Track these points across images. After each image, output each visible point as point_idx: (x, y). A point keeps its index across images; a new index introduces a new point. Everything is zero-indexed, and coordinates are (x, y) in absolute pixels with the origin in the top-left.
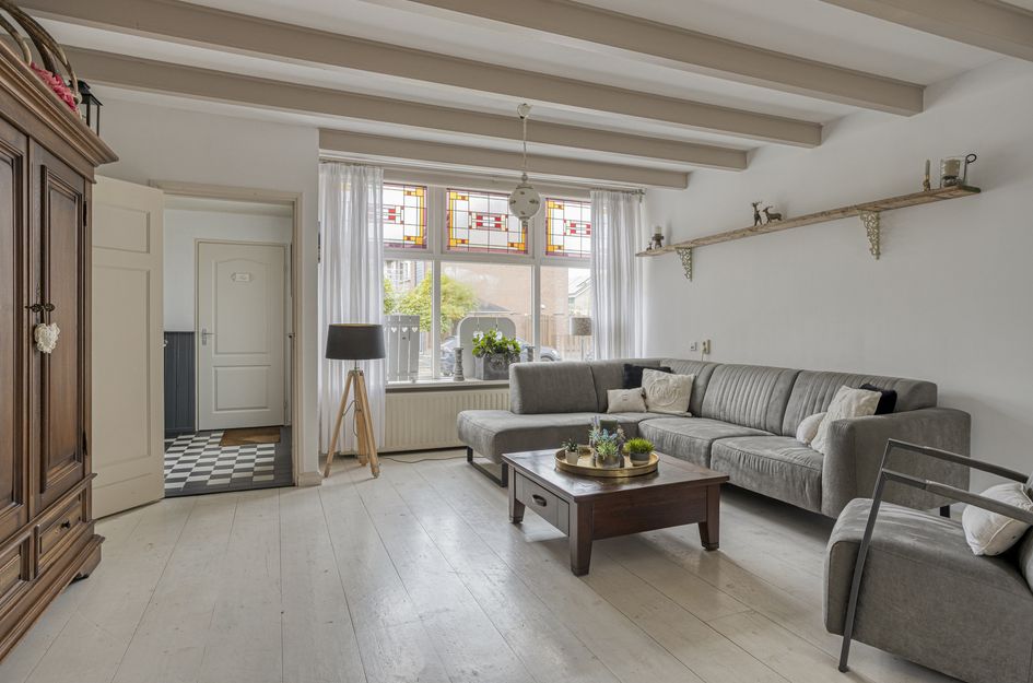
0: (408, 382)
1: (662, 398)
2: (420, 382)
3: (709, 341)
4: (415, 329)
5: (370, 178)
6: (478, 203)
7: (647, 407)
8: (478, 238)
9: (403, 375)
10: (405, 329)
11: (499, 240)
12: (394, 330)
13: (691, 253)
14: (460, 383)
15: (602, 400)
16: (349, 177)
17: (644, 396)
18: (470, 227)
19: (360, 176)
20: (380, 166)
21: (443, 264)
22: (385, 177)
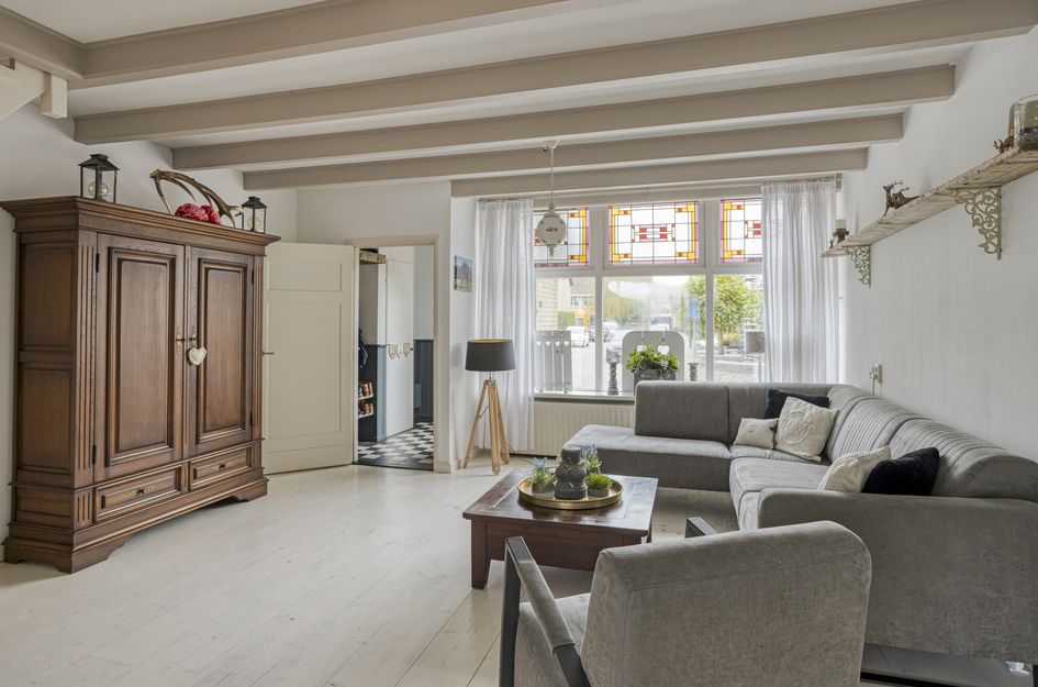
0: (563, 392)
1: (790, 435)
2: (574, 393)
3: (880, 367)
4: (566, 343)
5: (522, 209)
6: (643, 215)
7: (775, 442)
8: (642, 252)
9: (558, 385)
10: (558, 344)
11: (665, 251)
12: (548, 343)
13: (869, 252)
14: (613, 397)
15: (732, 428)
16: (505, 210)
17: (774, 429)
18: (633, 241)
19: (512, 208)
20: (531, 197)
21: (605, 279)
22: (535, 205)
